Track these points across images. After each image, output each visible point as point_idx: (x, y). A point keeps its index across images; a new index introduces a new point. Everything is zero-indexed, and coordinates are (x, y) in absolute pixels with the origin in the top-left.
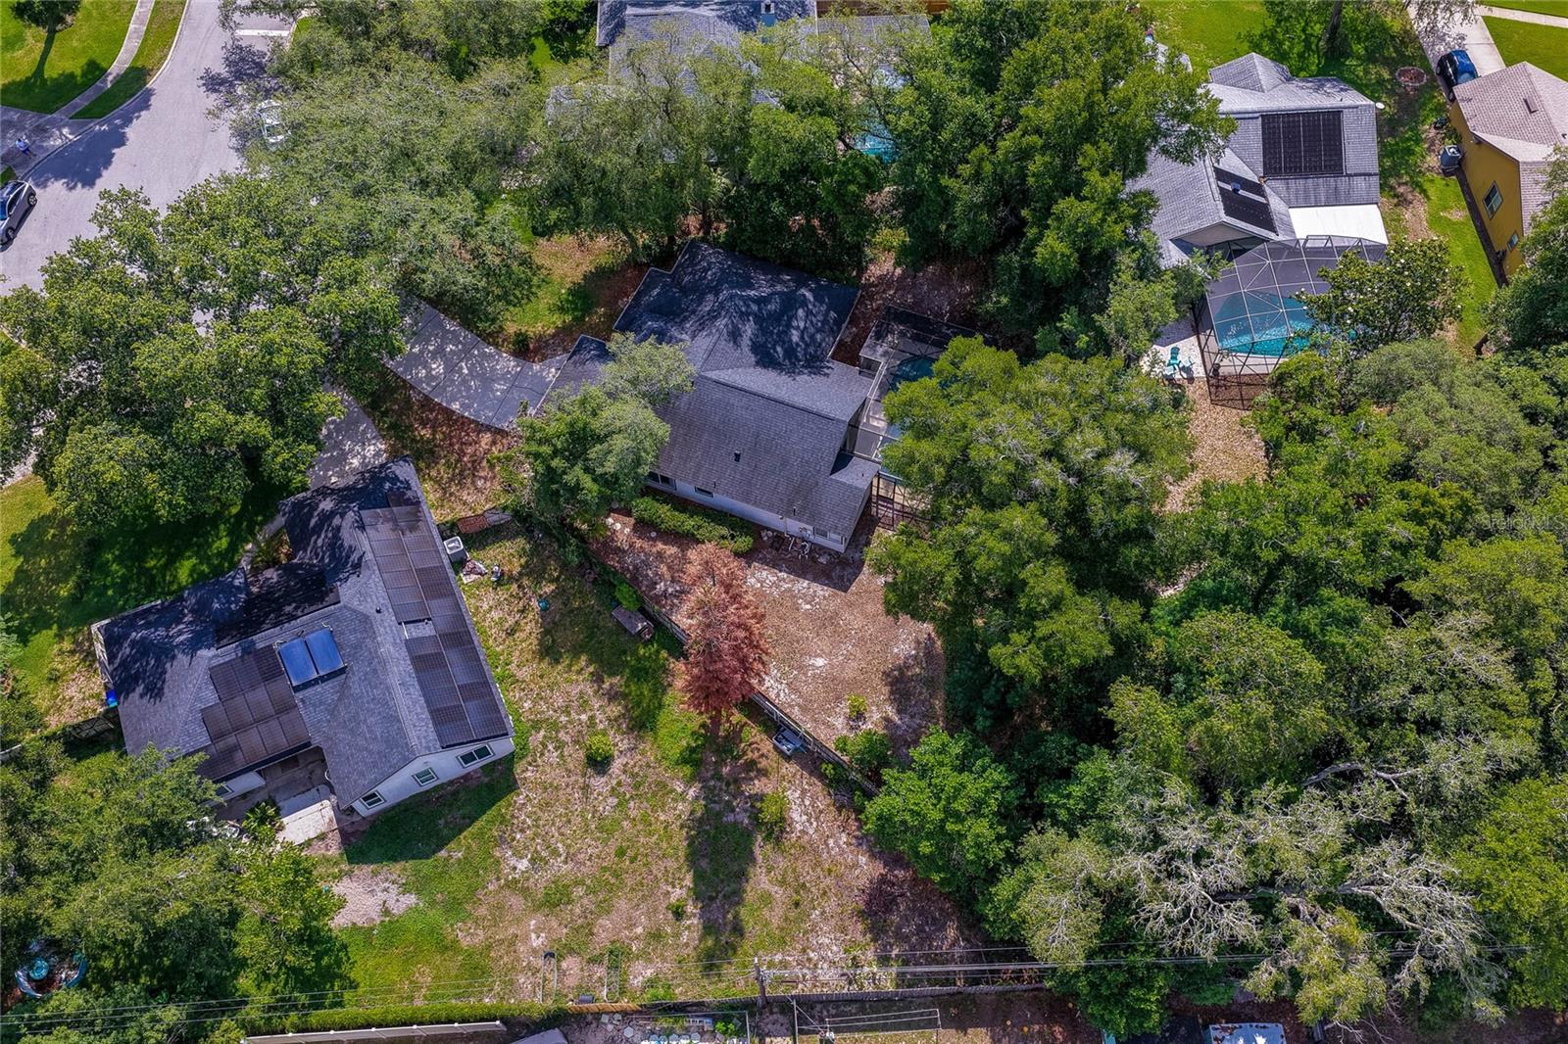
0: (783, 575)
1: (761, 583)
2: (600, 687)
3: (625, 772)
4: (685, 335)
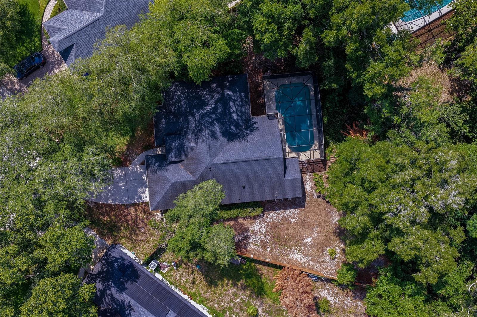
0: (278, 212)
1: (272, 218)
2: (238, 287)
3: (264, 312)
4: (192, 144)
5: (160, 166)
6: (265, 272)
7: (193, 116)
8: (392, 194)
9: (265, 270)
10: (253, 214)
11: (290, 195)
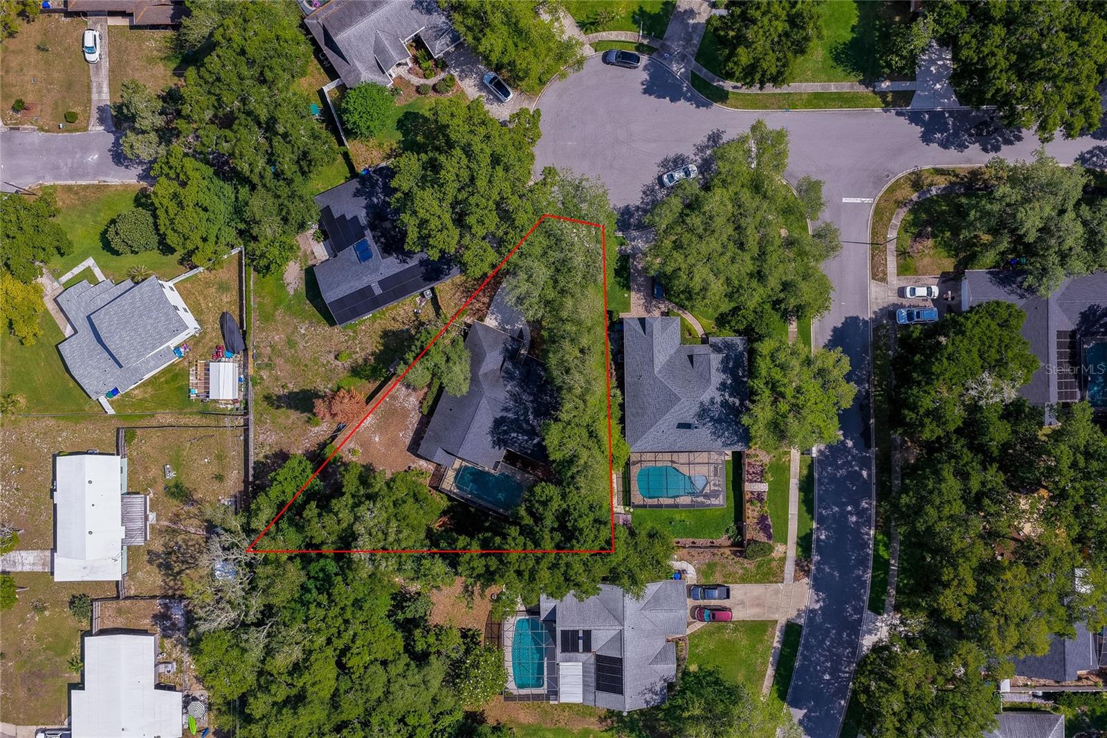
0: (415, 426)
2: (369, 355)
4: (509, 388)
5: (507, 350)
6: (370, 385)
7: (531, 401)
8: (385, 515)
9: (372, 386)
10: (425, 404)
11: (423, 444)
